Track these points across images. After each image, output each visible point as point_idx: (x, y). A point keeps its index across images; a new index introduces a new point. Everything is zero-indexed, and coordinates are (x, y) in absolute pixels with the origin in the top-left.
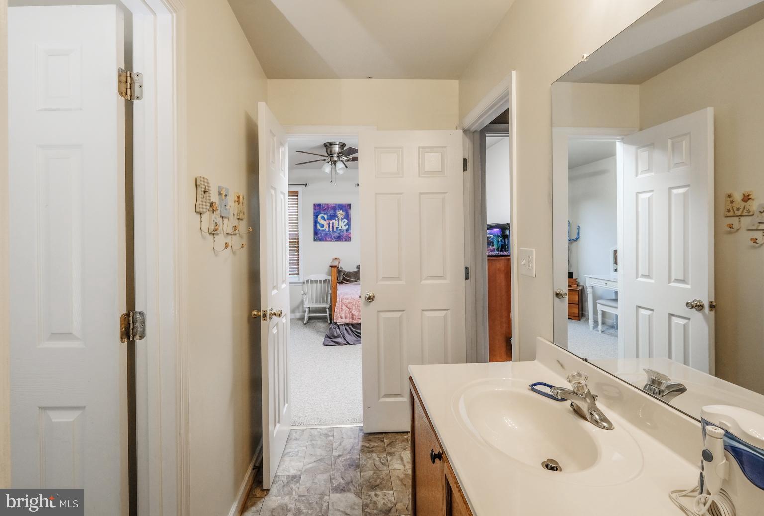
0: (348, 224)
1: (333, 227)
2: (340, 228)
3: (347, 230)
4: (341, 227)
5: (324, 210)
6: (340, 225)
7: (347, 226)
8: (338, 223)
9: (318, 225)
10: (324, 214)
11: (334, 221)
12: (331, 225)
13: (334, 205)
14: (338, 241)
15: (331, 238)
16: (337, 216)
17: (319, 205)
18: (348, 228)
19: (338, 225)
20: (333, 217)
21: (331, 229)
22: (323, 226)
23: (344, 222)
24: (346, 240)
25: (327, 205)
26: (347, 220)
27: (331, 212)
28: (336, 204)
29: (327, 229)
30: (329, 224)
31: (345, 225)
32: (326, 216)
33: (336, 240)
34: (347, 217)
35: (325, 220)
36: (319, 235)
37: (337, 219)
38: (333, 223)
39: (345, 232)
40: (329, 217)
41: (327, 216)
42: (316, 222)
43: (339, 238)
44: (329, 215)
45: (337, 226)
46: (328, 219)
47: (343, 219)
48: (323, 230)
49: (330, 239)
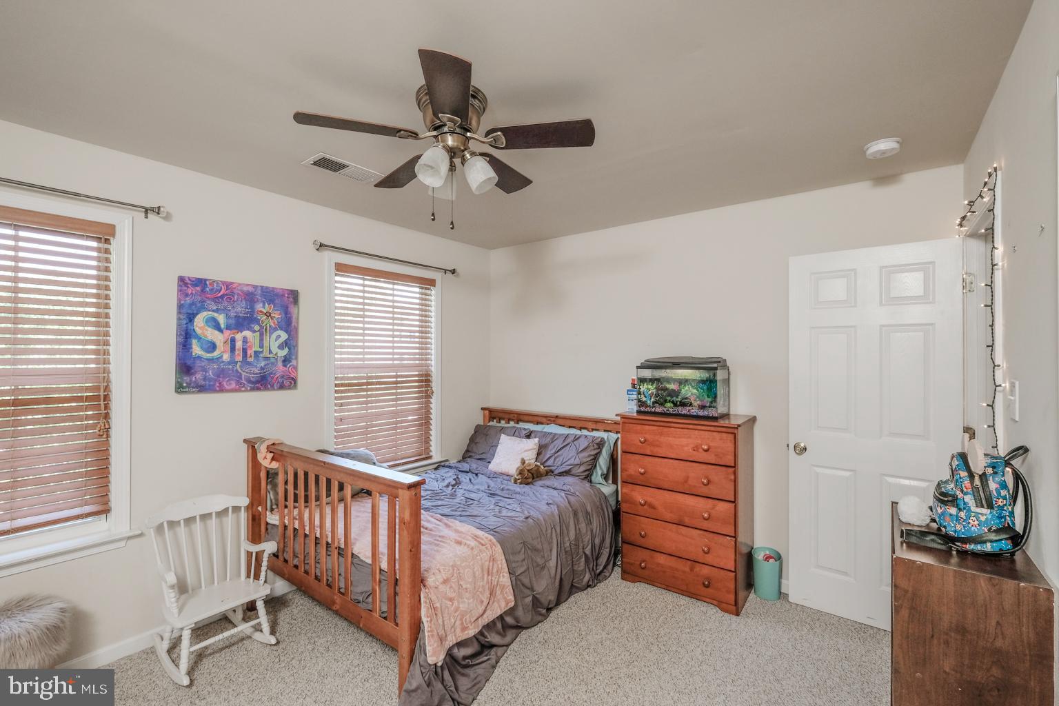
0: (290, 344)
1: (245, 351)
2: (266, 354)
3: (286, 360)
4: (270, 352)
5: (217, 300)
6: (266, 344)
7: (286, 350)
8: (261, 340)
9: (194, 342)
10: (217, 311)
11: (247, 333)
12: (239, 344)
13: (250, 289)
14: (258, 389)
15: (239, 382)
16: (257, 321)
17: (201, 282)
18: (290, 353)
19: (262, 346)
20: (242, 323)
21: (239, 358)
22: (212, 347)
23: (278, 337)
24: (282, 387)
25: (228, 285)
26: (286, 331)
27: (240, 308)
28: (255, 287)
29: (226, 357)
30: (233, 341)
31: (281, 347)
32: (221, 319)
33: (252, 389)
34: (288, 324)
35: (221, 330)
36: (199, 376)
37: (257, 328)
38: (245, 340)
39: (280, 364)
40: (232, 321)
41: (228, 317)
42: (186, 337)
43: (262, 382)
44: (233, 315)
45: (257, 348)
46: (228, 328)
47: (275, 329)
48: (210, 360)
49: (233, 385)
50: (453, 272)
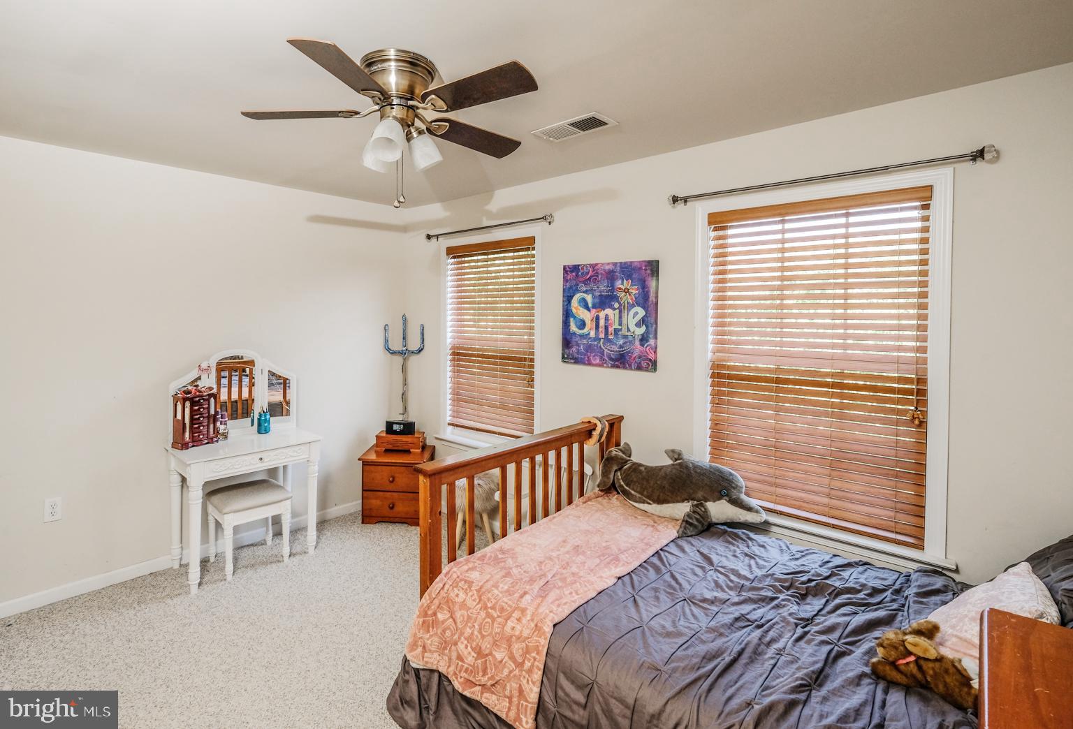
0: (651, 321)
1: (606, 328)
2: (624, 332)
3: (644, 339)
4: (628, 330)
5: (586, 282)
6: (624, 321)
7: (644, 328)
8: (620, 317)
9: (572, 319)
10: (585, 292)
11: (608, 311)
12: (602, 322)
13: (611, 267)
14: (618, 367)
15: (602, 359)
16: (616, 298)
17: (575, 268)
18: (647, 332)
19: (620, 324)
20: (605, 301)
21: (602, 336)
22: (582, 324)
23: (636, 313)
24: (639, 368)
25: (594, 266)
26: (644, 308)
27: (603, 287)
28: (615, 264)
29: (593, 334)
30: (598, 318)
31: (638, 325)
32: (589, 298)
33: (613, 366)
34: (647, 301)
35: (589, 309)
36: (574, 349)
37: (616, 305)
38: (607, 316)
39: (637, 343)
40: (597, 300)
41: (594, 297)
42: (567, 314)
43: (621, 361)
44: (597, 294)
45: (616, 326)
46: (594, 307)
47: (633, 306)
48: (582, 336)
49: (598, 361)
50: (980, 154)
